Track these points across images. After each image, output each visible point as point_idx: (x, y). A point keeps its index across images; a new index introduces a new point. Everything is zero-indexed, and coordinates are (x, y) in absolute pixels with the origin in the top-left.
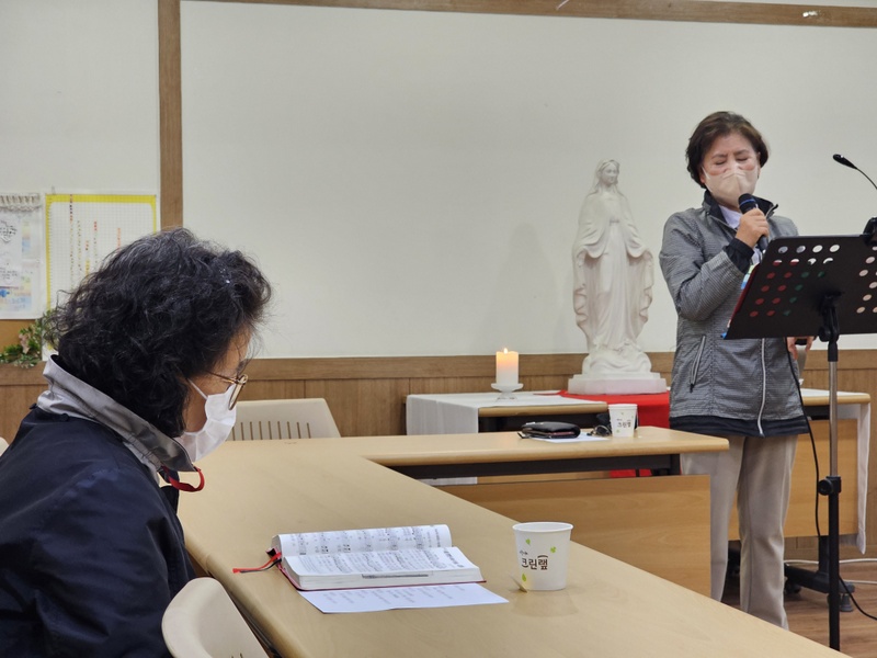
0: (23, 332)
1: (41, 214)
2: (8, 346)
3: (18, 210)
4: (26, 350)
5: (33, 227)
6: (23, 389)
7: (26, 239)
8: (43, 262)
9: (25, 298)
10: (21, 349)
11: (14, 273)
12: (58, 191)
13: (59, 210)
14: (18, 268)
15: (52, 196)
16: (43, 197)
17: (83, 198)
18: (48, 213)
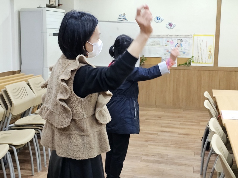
0: (188, 60)
1: (192, 38)
2: (185, 62)
3: (188, 38)
4: (188, 63)
5: (190, 41)
6: (187, 70)
7: (189, 43)
8: (192, 47)
9: (188, 54)
10: (187, 63)
11: (187, 49)
12: (196, 34)
13: (196, 37)
14: (187, 48)
15: (194, 35)
16: (193, 35)
17: (200, 35)
18: (193, 38)
